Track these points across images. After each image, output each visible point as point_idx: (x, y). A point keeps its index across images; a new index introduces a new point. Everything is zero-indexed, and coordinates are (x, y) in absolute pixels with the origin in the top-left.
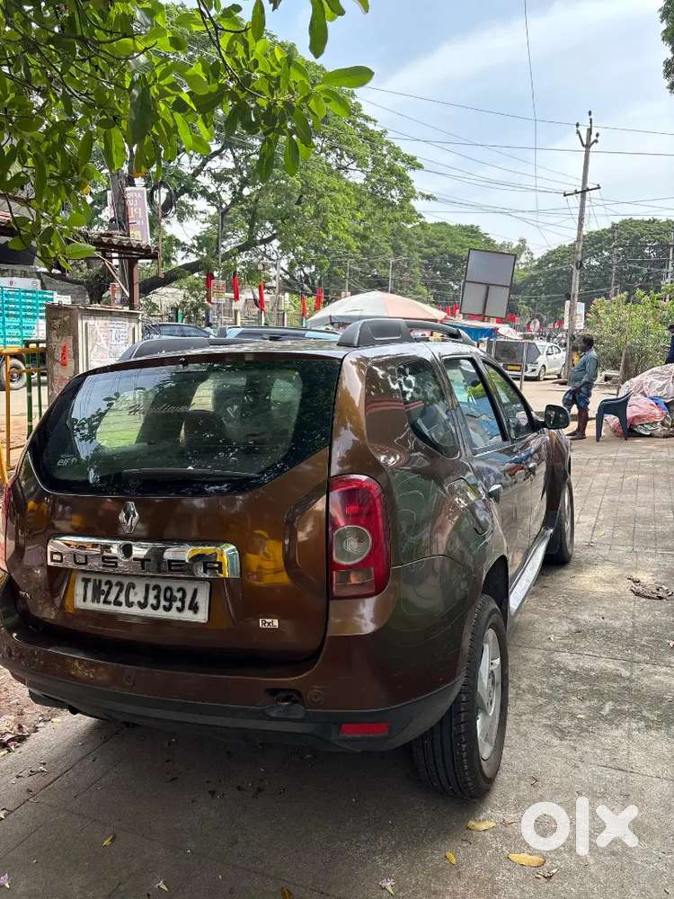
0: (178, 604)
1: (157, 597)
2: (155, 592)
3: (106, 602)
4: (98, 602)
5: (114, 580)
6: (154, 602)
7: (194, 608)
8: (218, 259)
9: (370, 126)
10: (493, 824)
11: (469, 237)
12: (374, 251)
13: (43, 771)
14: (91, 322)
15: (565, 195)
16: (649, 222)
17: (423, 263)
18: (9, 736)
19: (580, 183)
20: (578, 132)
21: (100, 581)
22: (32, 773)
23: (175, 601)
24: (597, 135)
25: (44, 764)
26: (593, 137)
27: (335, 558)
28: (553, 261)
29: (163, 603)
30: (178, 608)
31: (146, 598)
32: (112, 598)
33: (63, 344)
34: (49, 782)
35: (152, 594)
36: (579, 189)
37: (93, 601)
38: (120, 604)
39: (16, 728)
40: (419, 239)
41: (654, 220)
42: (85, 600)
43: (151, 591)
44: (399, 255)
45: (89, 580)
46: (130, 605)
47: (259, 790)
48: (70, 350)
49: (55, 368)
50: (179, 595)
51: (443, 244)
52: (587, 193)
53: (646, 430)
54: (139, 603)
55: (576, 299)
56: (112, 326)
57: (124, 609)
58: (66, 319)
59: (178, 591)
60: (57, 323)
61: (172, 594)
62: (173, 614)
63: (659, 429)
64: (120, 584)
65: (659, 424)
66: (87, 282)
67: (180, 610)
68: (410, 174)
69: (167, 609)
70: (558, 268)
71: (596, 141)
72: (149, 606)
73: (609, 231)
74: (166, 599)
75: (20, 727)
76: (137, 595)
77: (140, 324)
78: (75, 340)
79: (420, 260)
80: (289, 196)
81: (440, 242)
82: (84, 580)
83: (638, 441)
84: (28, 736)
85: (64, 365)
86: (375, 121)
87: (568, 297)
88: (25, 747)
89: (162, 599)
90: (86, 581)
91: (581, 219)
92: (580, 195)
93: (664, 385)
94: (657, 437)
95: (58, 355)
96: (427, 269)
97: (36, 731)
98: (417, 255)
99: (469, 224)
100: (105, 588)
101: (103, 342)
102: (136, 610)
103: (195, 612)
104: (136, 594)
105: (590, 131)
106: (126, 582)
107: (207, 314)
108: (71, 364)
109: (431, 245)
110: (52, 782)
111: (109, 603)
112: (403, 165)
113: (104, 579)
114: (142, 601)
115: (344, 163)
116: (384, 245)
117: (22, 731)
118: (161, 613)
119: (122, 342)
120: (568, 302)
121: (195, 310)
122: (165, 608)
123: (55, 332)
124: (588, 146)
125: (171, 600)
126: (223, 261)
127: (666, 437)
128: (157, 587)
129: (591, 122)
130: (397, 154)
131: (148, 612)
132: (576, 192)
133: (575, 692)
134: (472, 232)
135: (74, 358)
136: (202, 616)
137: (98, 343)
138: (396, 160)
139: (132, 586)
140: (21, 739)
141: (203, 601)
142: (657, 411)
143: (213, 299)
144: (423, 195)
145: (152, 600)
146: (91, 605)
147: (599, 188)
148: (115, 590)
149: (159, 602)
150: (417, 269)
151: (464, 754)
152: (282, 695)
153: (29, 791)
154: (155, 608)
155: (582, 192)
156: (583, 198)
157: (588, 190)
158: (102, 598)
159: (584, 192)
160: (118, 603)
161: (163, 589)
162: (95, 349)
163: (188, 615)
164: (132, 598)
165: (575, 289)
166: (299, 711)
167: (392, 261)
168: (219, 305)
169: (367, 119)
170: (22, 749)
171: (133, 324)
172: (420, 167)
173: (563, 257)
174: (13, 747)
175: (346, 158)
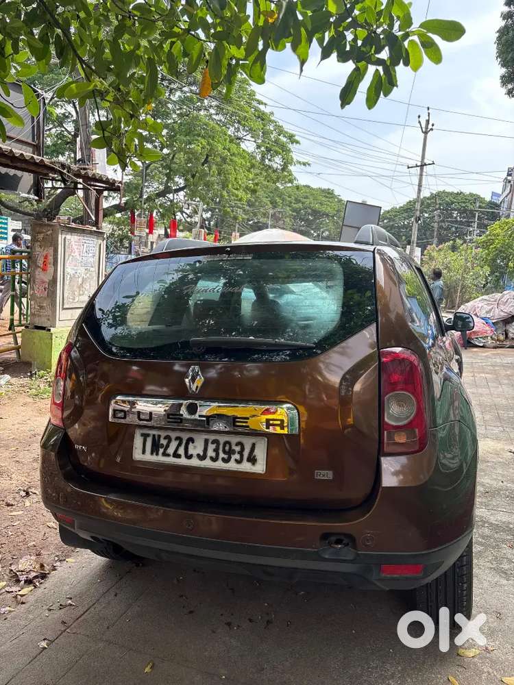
0: (237, 456)
1: (216, 450)
2: (214, 446)
3: (165, 454)
4: (157, 454)
5: (173, 435)
6: (213, 455)
7: (252, 460)
8: (141, 202)
9: (262, 107)
10: (478, 652)
11: (327, 197)
12: (257, 203)
13: (71, 605)
14: (68, 237)
15: (408, 168)
16: (457, 194)
17: (292, 215)
18: (34, 574)
19: (420, 159)
20: (419, 122)
21: (159, 436)
22: (62, 607)
23: (234, 453)
24: (433, 125)
25: (71, 599)
26: (430, 127)
27: (386, 419)
28: (387, 218)
29: (222, 455)
30: (236, 460)
31: (205, 450)
32: (171, 451)
33: (45, 253)
34: (79, 614)
35: (211, 447)
36: (419, 164)
37: (152, 454)
38: (179, 456)
39: (38, 566)
40: (289, 197)
41: (461, 193)
42: (144, 452)
43: (210, 445)
44: (276, 207)
45: (148, 435)
46: (189, 457)
47: (268, 622)
48: (51, 259)
49: (37, 273)
50: (238, 449)
51: (308, 201)
52: (425, 167)
53: (480, 342)
54: (198, 455)
55: (415, 245)
56: (84, 241)
57: (183, 461)
58: (49, 233)
59: (237, 445)
60: (41, 236)
61: (230, 447)
62: (232, 466)
63: (490, 341)
64: (179, 439)
65: (489, 338)
66: (37, 214)
67: (238, 462)
68: (290, 146)
69: (226, 461)
70: (391, 223)
71: (432, 129)
72: (208, 458)
73: (428, 199)
74: (224, 452)
75: (42, 566)
76: (196, 449)
77: (105, 241)
78: (56, 251)
79: (290, 212)
80: (197, 159)
81: (306, 200)
82: (142, 435)
83: (475, 349)
84: (48, 574)
85: (44, 270)
86: (266, 104)
87: (409, 243)
88: (48, 583)
89: (221, 451)
90: (145, 436)
91: (420, 186)
92: (419, 168)
93: (491, 310)
94: (489, 348)
95: (40, 263)
96: (294, 218)
97: (55, 570)
98: (288, 208)
99: (327, 188)
100: (164, 442)
101: (77, 254)
102: (195, 462)
103: (254, 464)
104: (195, 447)
105: (428, 121)
106: (185, 436)
107: (130, 244)
108: (51, 269)
109: (297, 201)
110: (82, 615)
111: (168, 455)
112: (285, 140)
113: (163, 434)
114: (202, 454)
115: (240, 135)
116: (264, 200)
117: (43, 570)
118: (219, 465)
119: (90, 255)
120: (408, 247)
121: (121, 241)
122: (223, 460)
123: (39, 243)
124: (426, 133)
125: (230, 453)
126: (145, 204)
127: (495, 348)
128: (216, 442)
129: (429, 116)
130: (280, 131)
131: (207, 463)
132: (417, 166)
133: (503, 541)
134: (329, 193)
135: (54, 265)
136: (260, 468)
137: (72, 254)
138: (279, 135)
139: (191, 440)
140: (44, 576)
141: (261, 453)
142: (487, 328)
143: (136, 233)
144: (300, 162)
145: (211, 453)
146: (149, 457)
147: (434, 164)
148: (174, 445)
149: (217, 455)
150: (288, 219)
151: (465, 592)
152: (333, 539)
153: (64, 623)
154: (214, 460)
155: (421, 166)
156: (422, 170)
157: (426, 165)
158: (161, 451)
159: (423, 165)
160: (176, 455)
161: (222, 442)
162: (70, 259)
163: (246, 467)
164: (191, 451)
165: (414, 238)
166: (349, 553)
167: (271, 212)
168: (140, 237)
169: (260, 102)
170: (46, 585)
171: (100, 241)
172: (297, 142)
173: (395, 216)
174: (38, 584)
175: (242, 131)
